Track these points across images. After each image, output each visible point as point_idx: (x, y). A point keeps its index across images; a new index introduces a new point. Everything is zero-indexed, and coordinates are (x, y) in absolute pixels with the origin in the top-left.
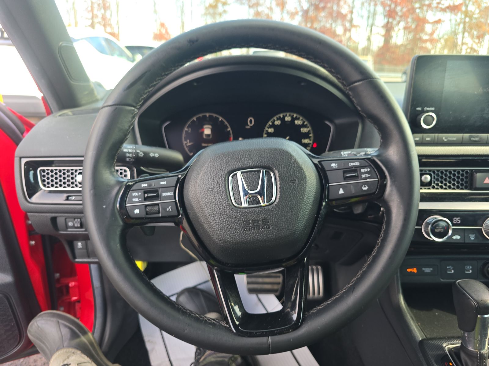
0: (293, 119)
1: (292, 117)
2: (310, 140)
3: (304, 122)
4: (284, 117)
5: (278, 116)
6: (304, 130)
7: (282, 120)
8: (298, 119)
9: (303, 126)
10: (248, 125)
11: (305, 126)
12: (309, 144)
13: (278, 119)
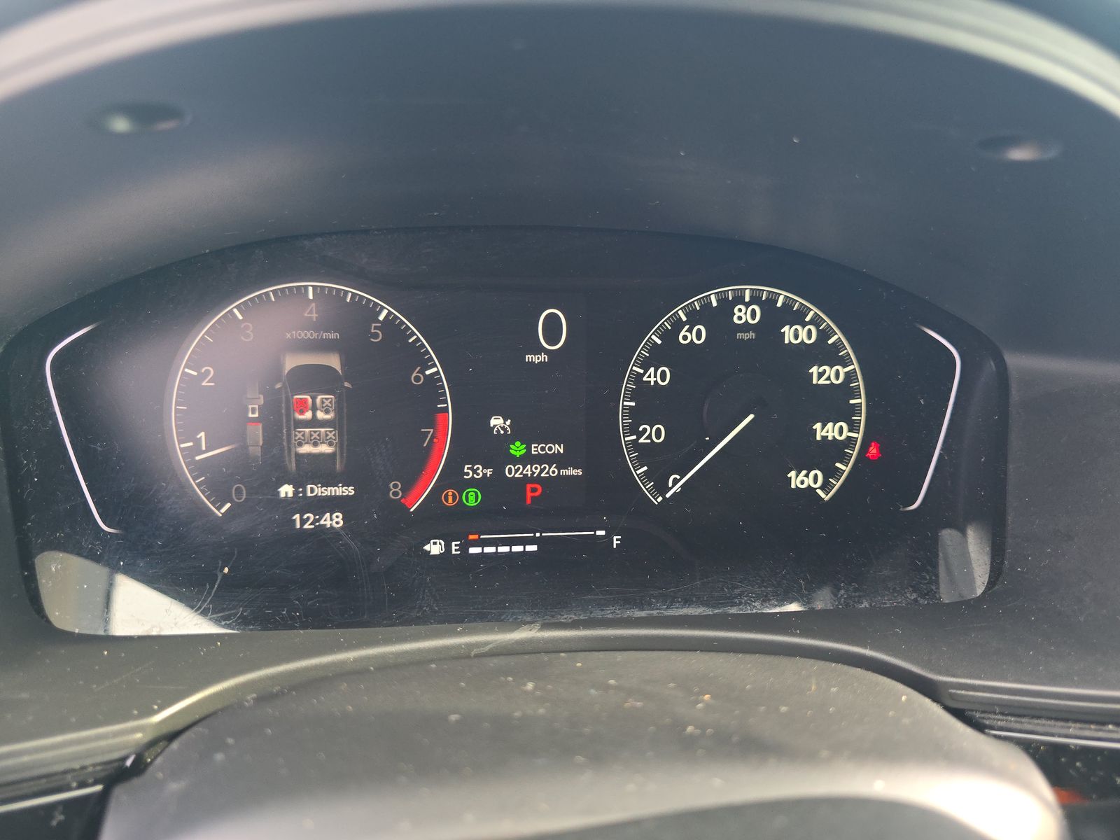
0: (775, 317)
1: (768, 306)
2: (853, 427)
3: (824, 335)
4: (727, 306)
5: (695, 302)
6: (825, 375)
7: (718, 318)
8: (798, 318)
9: (825, 353)
10: (539, 350)
11: (831, 356)
12: (850, 442)
13: (694, 318)
